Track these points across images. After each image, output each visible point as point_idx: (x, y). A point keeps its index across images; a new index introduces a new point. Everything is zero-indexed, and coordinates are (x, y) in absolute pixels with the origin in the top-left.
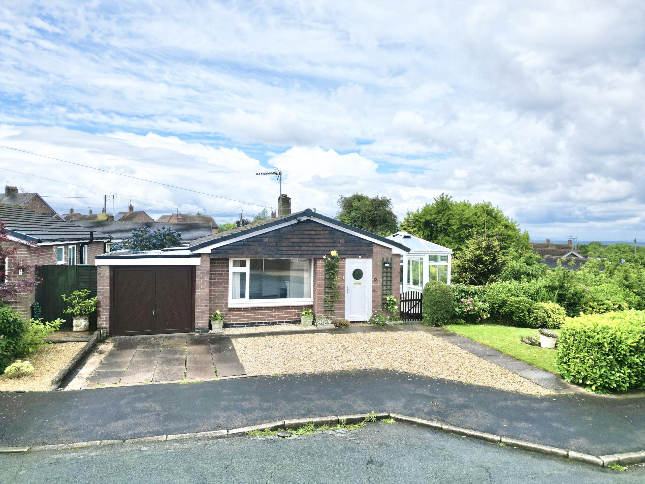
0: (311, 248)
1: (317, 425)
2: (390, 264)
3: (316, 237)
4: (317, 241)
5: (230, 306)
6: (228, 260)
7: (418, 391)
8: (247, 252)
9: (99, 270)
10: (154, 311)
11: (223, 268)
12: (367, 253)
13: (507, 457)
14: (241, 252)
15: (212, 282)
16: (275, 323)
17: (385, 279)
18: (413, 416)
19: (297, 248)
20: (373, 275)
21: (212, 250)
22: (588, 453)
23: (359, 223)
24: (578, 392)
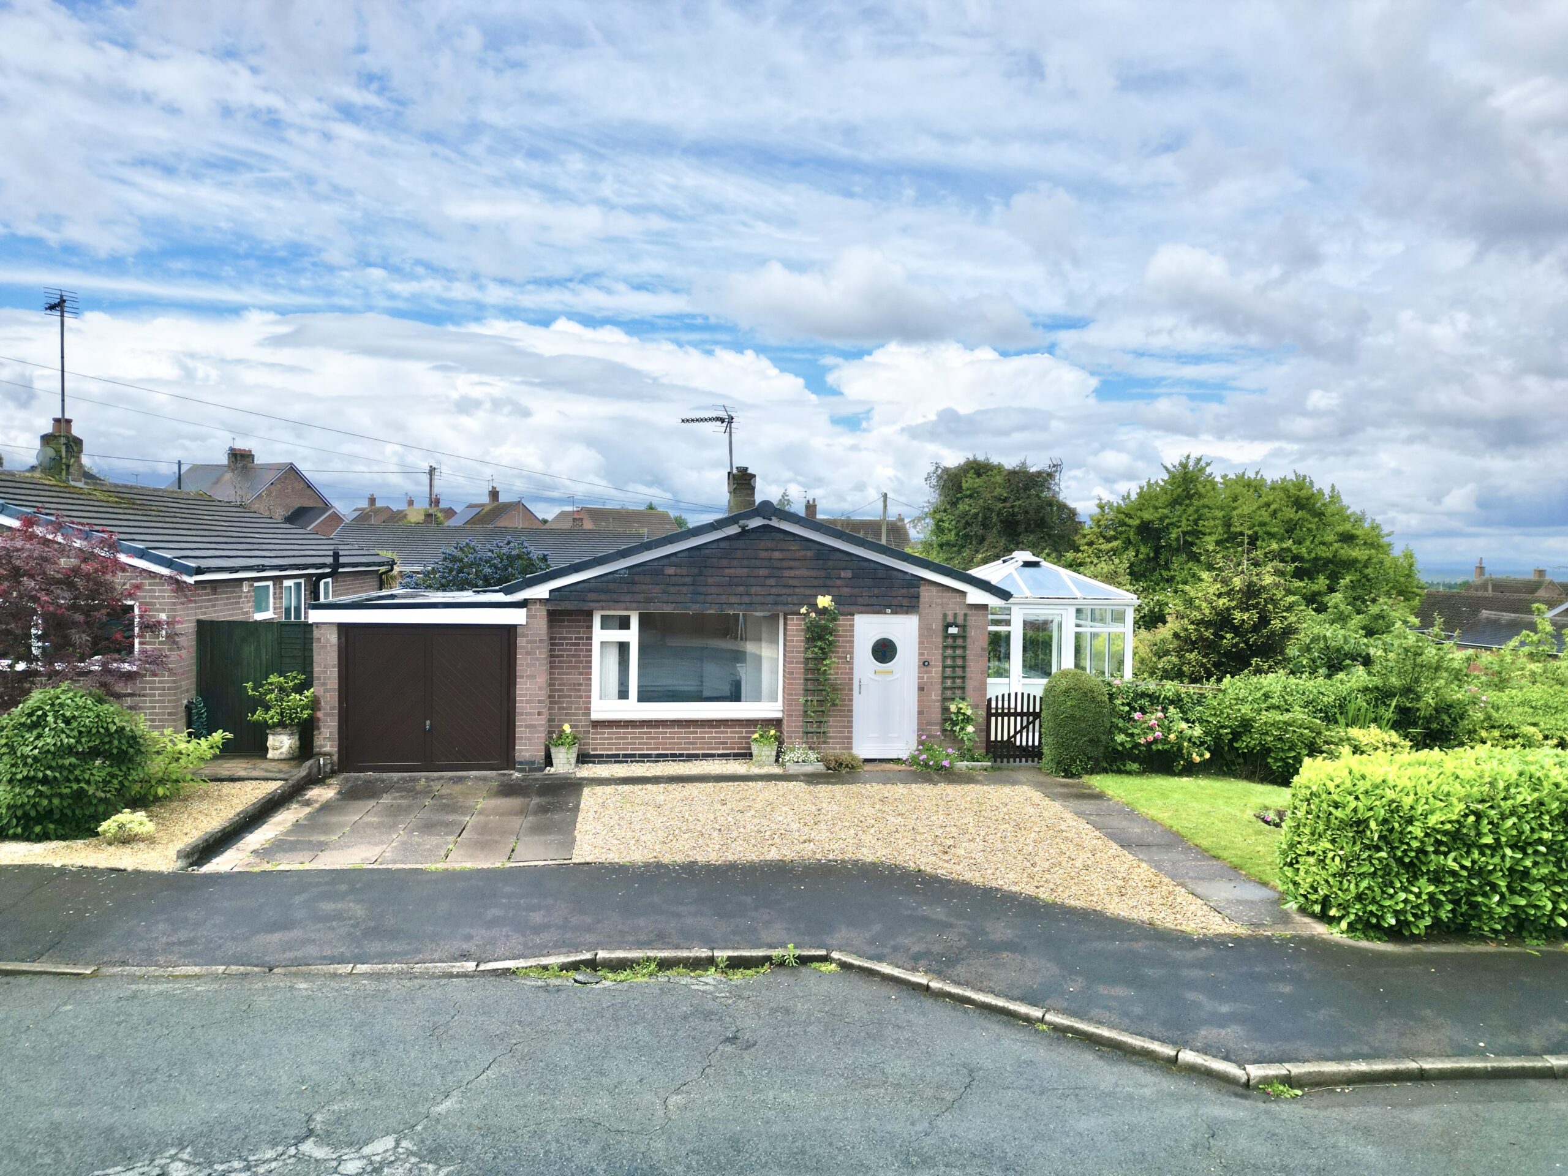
0: (774, 591)
1: (664, 965)
2: (963, 627)
3: (785, 564)
4: (786, 573)
5: (595, 716)
6: (589, 615)
7: (925, 910)
8: (628, 598)
9: (316, 633)
10: (428, 723)
11: (579, 633)
12: (905, 602)
13: (1041, 1053)
14: (615, 596)
15: (554, 660)
16: (696, 757)
17: (949, 662)
18: (879, 958)
19: (741, 589)
20: (921, 654)
21: (551, 591)
22: (1226, 1058)
23: (976, 529)
24: (1305, 933)
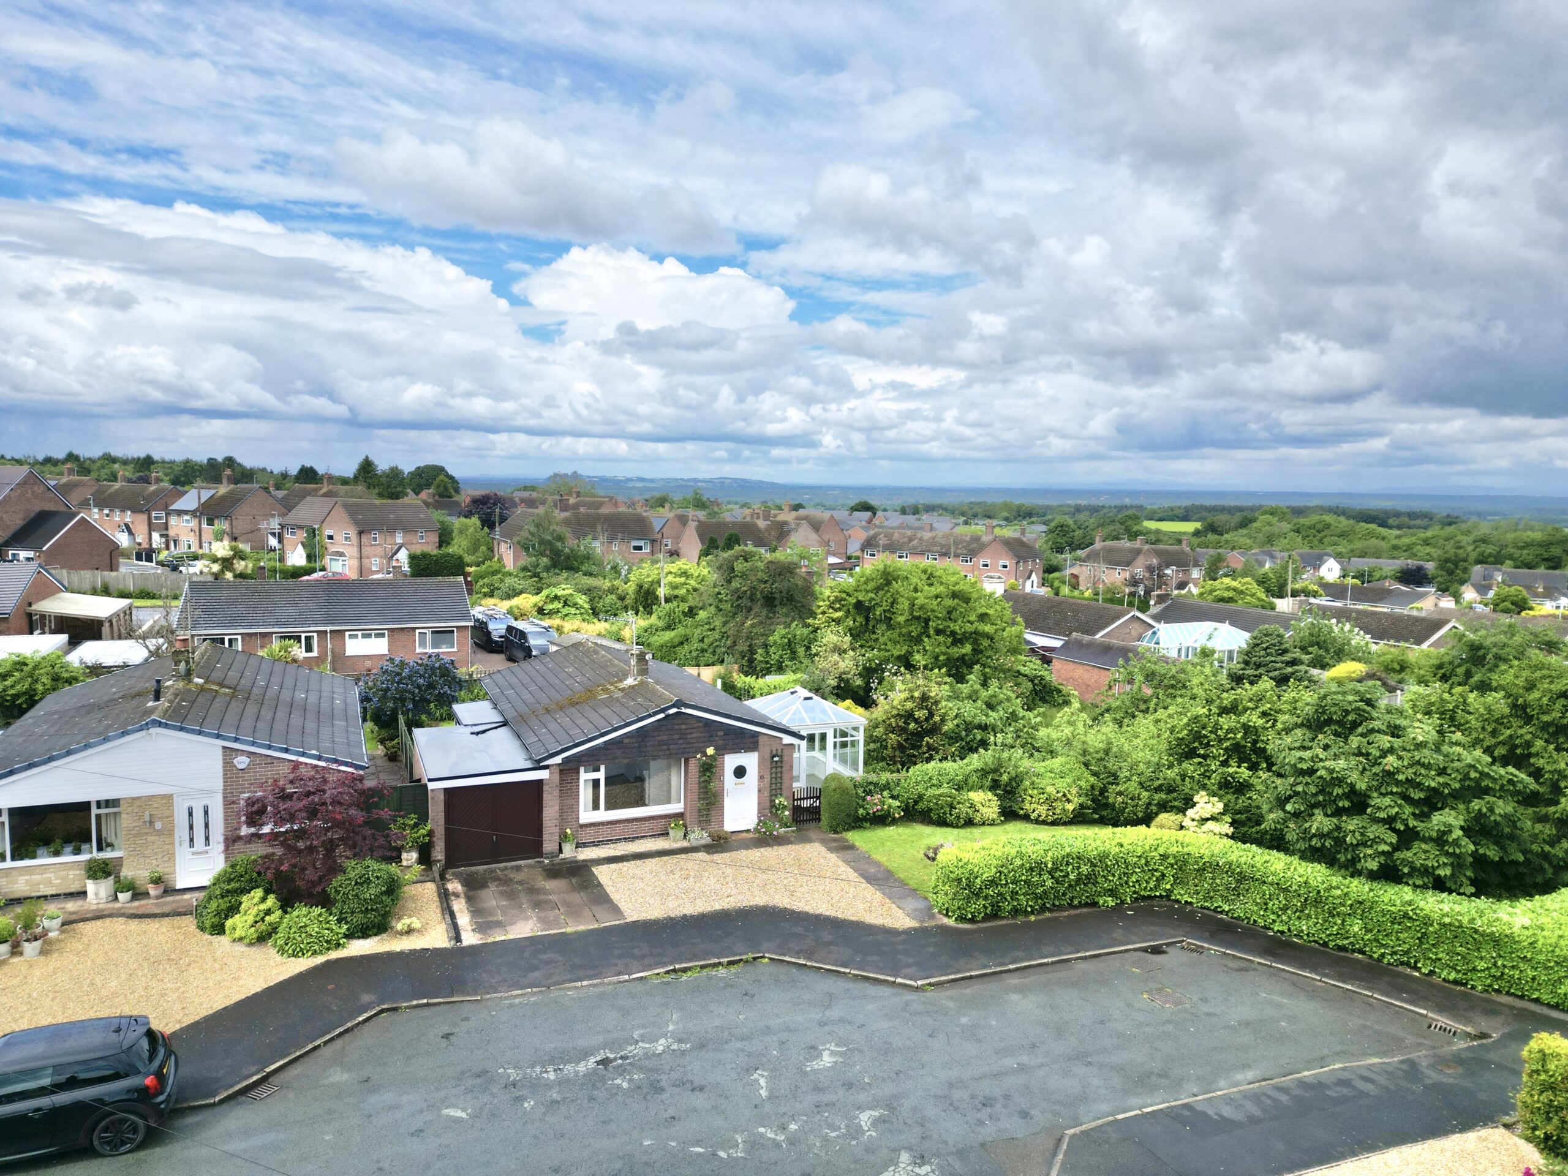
0: (682, 747)
2: (781, 757)
3: (689, 732)
4: (690, 737)
5: (581, 821)
6: (579, 768)
8: (602, 758)
9: (431, 795)
10: (496, 837)
11: (573, 777)
12: (752, 746)
14: (595, 757)
15: (563, 794)
16: (637, 837)
17: (774, 776)
18: (785, 955)
19: (665, 747)
20: (759, 772)
21: (563, 759)
22: (911, 979)
24: (939, 923)
